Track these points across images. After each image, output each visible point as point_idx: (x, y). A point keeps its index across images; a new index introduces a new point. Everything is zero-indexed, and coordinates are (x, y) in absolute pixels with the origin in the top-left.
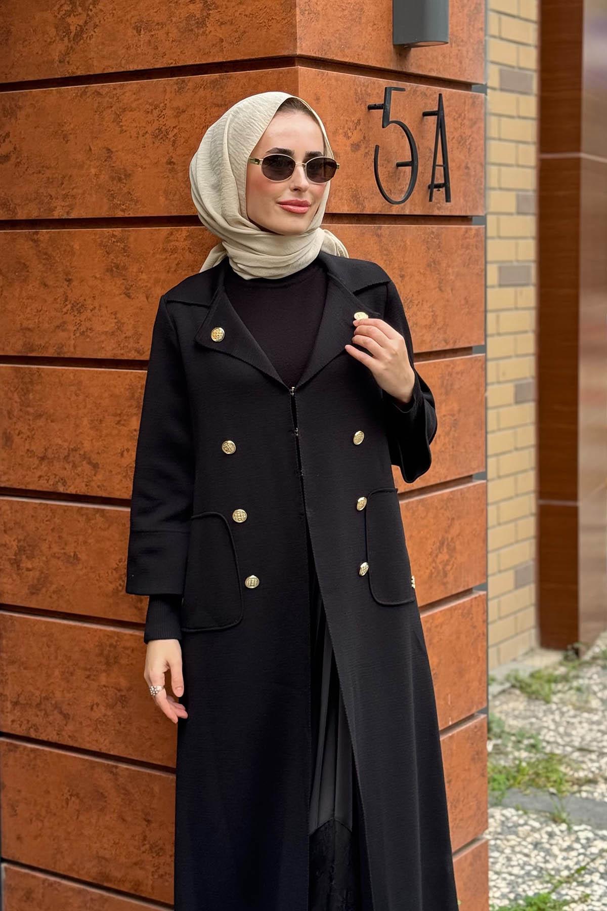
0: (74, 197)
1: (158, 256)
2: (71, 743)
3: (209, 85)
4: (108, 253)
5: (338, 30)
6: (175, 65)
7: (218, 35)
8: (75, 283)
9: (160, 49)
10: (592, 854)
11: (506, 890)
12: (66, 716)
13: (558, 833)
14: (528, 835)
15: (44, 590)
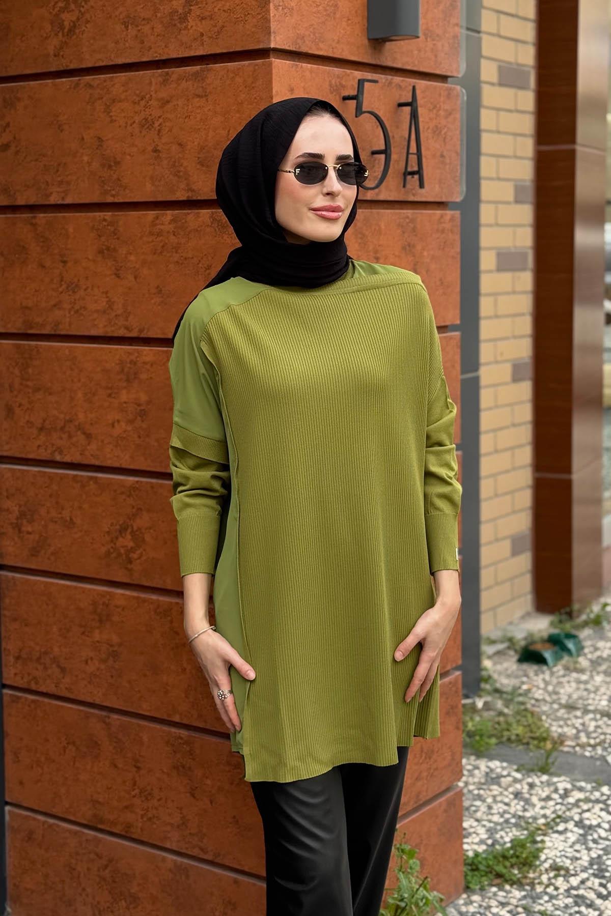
0: (68, 183)
1: (145, 239)
2: (68, 695)
3: (190, 77)
4: (100, 236)
5: (312, 25)
6: (160, 59)
7: (199, 29)
8: (69, 264)
9: (145, 43)
10: (569, 804)
11: (484, 836)
12: (63, 670)
13: (538, 784)
14: (510, 786)
15: (43, 552)
